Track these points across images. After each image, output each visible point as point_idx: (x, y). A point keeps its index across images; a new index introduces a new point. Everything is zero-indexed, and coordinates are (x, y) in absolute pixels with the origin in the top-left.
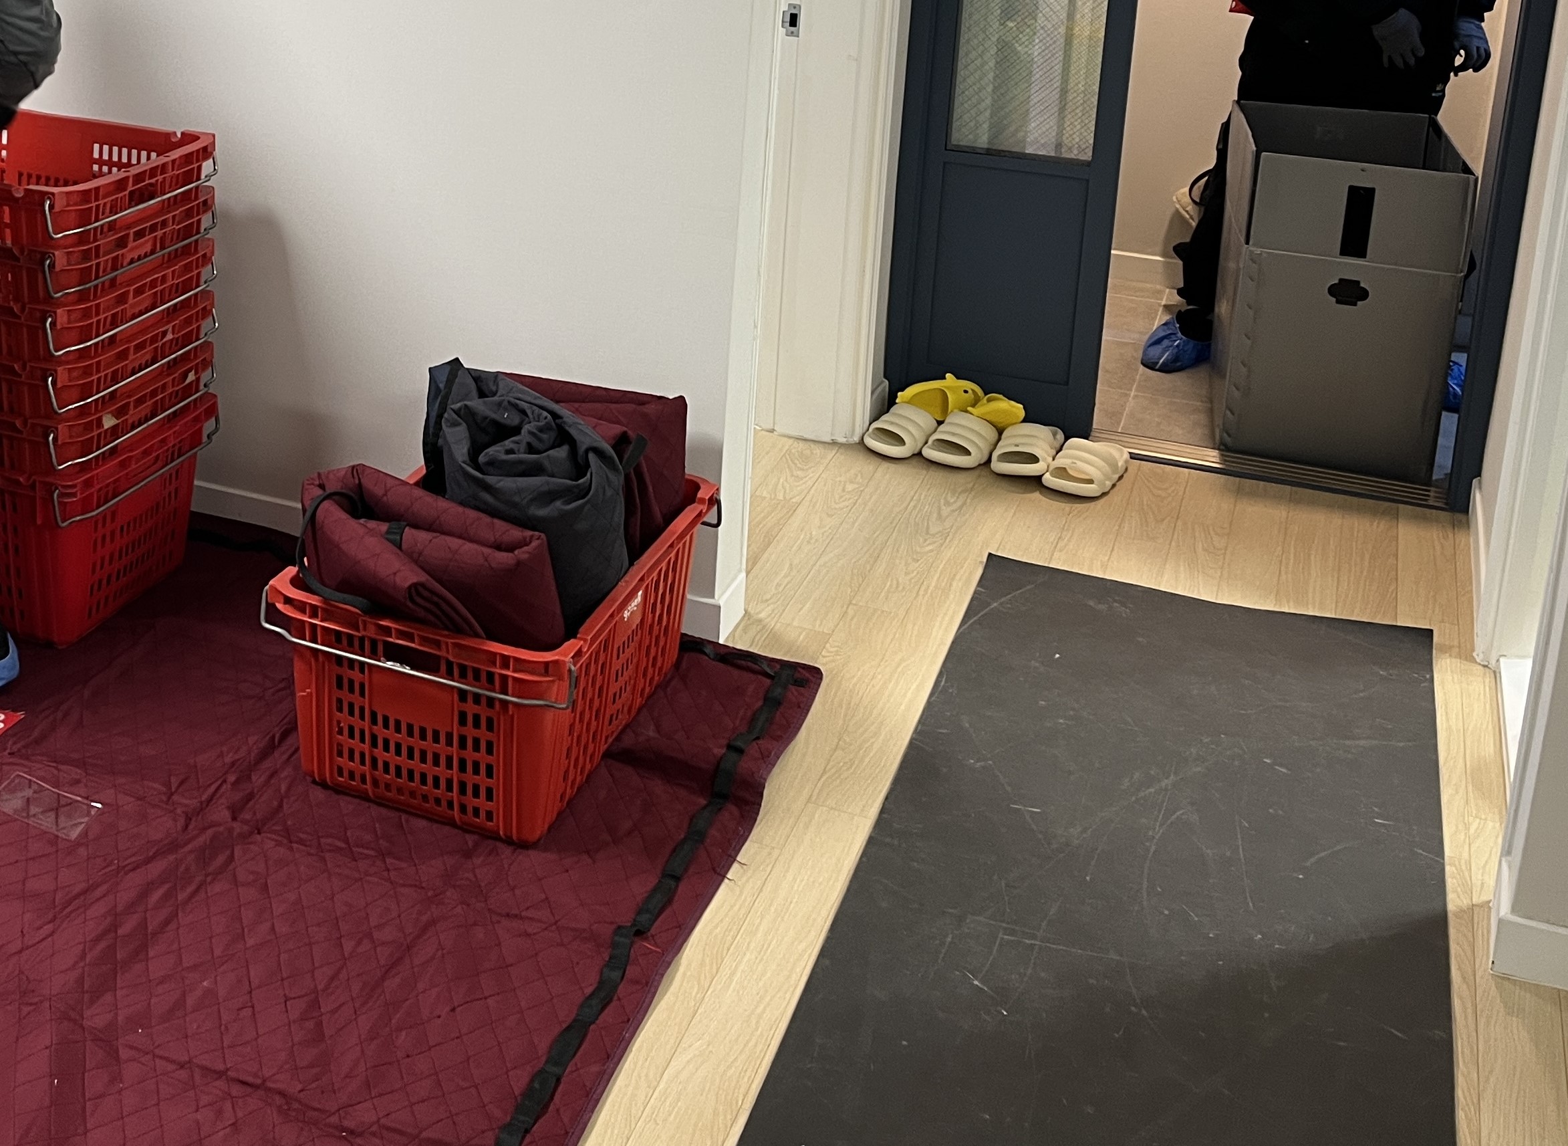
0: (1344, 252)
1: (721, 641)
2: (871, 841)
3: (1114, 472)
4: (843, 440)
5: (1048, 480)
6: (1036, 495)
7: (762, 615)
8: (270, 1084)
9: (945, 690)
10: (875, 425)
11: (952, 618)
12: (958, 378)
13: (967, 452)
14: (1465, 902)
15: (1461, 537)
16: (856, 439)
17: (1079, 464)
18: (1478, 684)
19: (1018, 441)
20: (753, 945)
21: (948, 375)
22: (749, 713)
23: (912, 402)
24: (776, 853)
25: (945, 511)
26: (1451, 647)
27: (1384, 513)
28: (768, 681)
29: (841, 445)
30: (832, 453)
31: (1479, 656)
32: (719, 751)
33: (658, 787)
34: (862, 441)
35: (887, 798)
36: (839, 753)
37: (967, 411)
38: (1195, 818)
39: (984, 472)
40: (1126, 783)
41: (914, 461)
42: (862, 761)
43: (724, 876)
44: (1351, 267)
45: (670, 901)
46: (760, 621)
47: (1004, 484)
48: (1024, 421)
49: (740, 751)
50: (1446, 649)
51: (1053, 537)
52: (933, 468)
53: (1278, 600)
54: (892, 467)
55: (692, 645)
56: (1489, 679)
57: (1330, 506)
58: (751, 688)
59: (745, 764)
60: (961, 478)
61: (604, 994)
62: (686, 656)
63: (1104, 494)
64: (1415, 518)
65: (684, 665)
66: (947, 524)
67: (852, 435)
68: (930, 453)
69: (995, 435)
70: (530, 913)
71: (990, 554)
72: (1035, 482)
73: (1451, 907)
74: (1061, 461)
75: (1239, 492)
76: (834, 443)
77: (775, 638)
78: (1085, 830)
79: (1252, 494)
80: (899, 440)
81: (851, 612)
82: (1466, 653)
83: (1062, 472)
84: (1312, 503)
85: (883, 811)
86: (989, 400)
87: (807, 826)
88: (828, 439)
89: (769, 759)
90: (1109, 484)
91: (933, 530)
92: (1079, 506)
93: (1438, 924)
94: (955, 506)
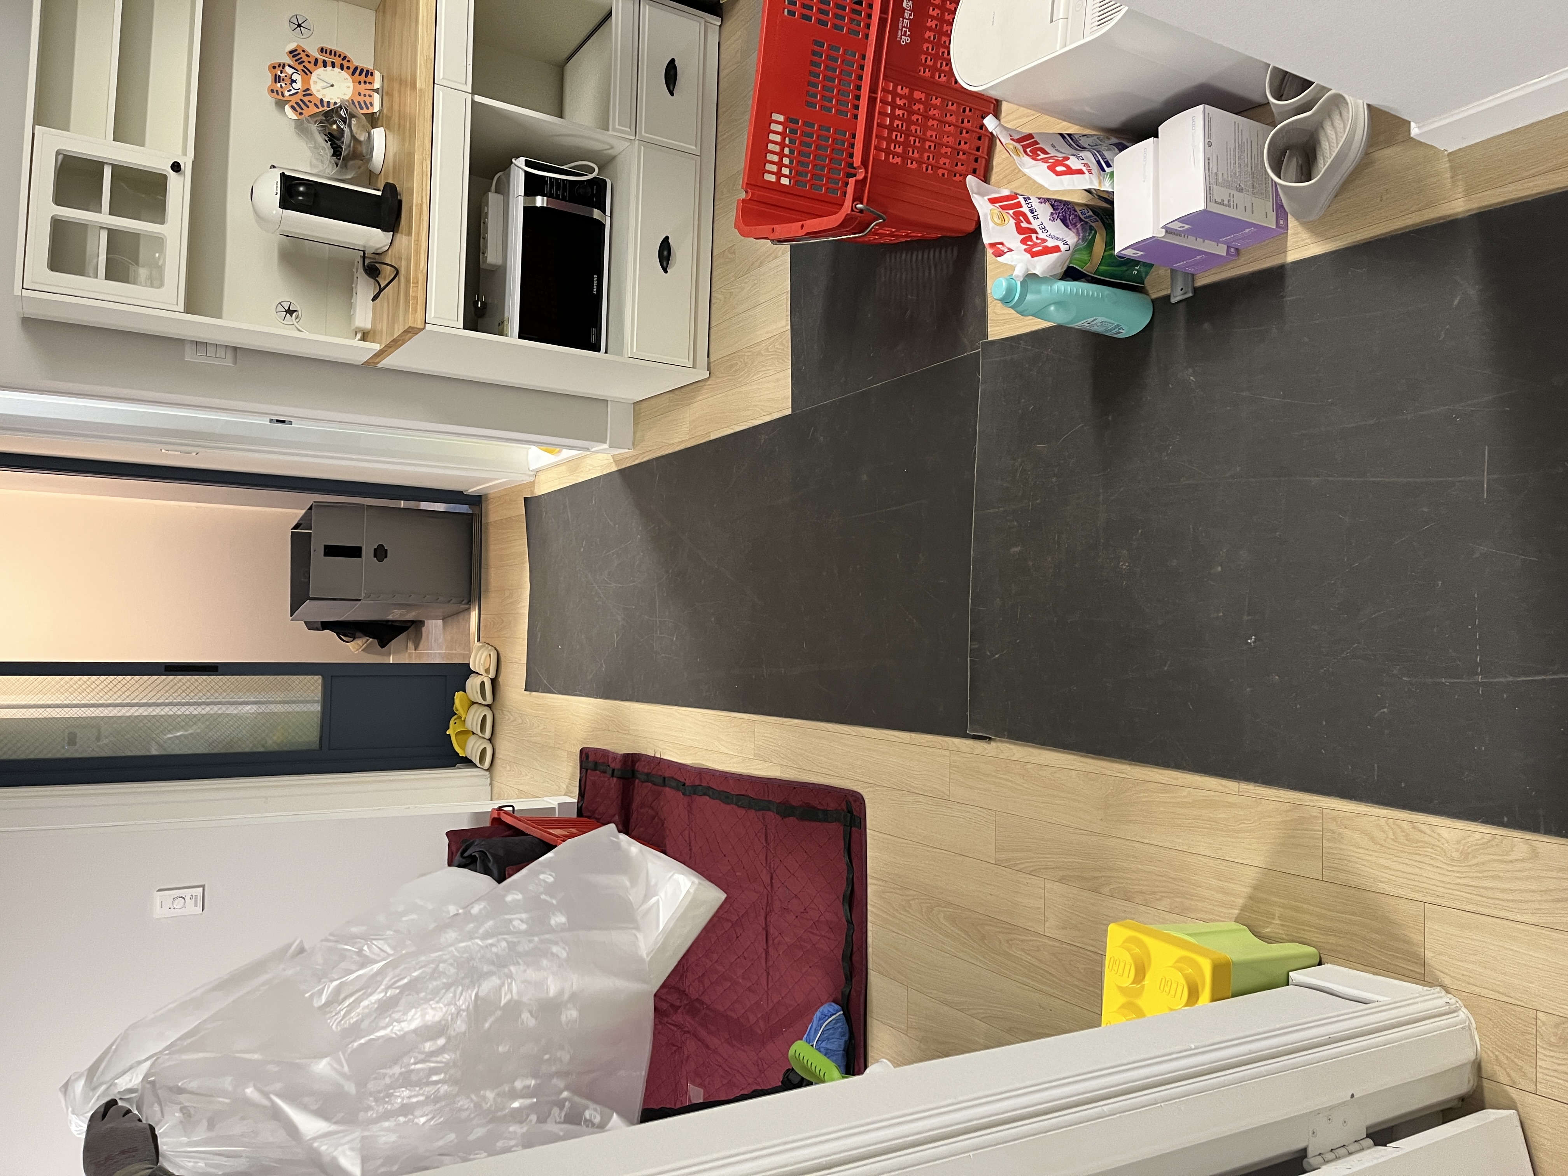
0: (359, 556)
1: (576, 801)
2: (638, 701)
3: (484, 646)
4: (489, 779)
5: (492, 675)
6: (500, 679)
7: (565, 787)
8: (764, 926)
9: (580, 691)
10: (478, 765)
11: (554, 699)
12: (449, 728)
13: (485, 716)
14: (613, 464)
15: (491, 496)
16: (487, 773)
17: (482, 662)
18: (542, 477)
19: (475, 693)
20: (681, 735)
21: (448, 733)
22: (602, 775)
23: (463, 748)
24: (649, 740)
25: (512, 718)
26: (531, 490)
27: (487, 528)
28: (589, 771)
29: (491, 780)
30: (495, 783)
31: (532, 479)
32: (615, 779)
33: (635, 805)
34: (488, 770)
35: (622, 700)
36: (610, 728)
37: (464, 721)
38: (606, 572)
39: (493, 707)
40: (600, 603)
41: (493, 741)
42: (611, 717)
43: (660, 758)
44: (367, 552)
45: (673, 778)
46: (567, 787)
47: (497, 696)
48: (465, 692)
49: (613, 770)
50: (532, 492)
51: (515, 666)
52: (495, 732)
53: (526, 562)
54: (497, 751)
55: (580, 813)
56: (539, 474)
57: (487, 551)
58: (593, 778)
59: (617, 765)
60: (497, 716)
61: (708, 791)
62: (584, 815)
63: (496, 649)
64: (486, 516)
65: (589, 814)
66: (517, 715)
67: (486, 775)
68: (488, 734)
69: (475, 706)
70: (687, 839)
71: (525, 690)
72: (494, 682)
73: (616, 469)
74: (482, 671)
75: (487, 591)
76: (491, 784)
77: (573, 775)
78: (618, 614)
79: (487, 584)
80: (484, 751)
81: (558, 746)
82: (532, 484)
83: (487, 671)
84: (487, 559)
85: (627, 700)
86: (457, 710)
87: (637, 730)
88: (490, 787)
89: (615, 756)
90: (490, 648)
91: (520, 721)
92: (502, 659)
93: (621, 471)
94: (509, 715)
